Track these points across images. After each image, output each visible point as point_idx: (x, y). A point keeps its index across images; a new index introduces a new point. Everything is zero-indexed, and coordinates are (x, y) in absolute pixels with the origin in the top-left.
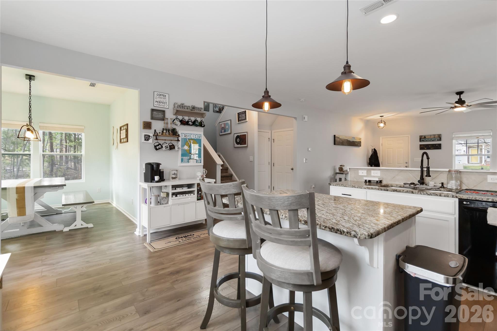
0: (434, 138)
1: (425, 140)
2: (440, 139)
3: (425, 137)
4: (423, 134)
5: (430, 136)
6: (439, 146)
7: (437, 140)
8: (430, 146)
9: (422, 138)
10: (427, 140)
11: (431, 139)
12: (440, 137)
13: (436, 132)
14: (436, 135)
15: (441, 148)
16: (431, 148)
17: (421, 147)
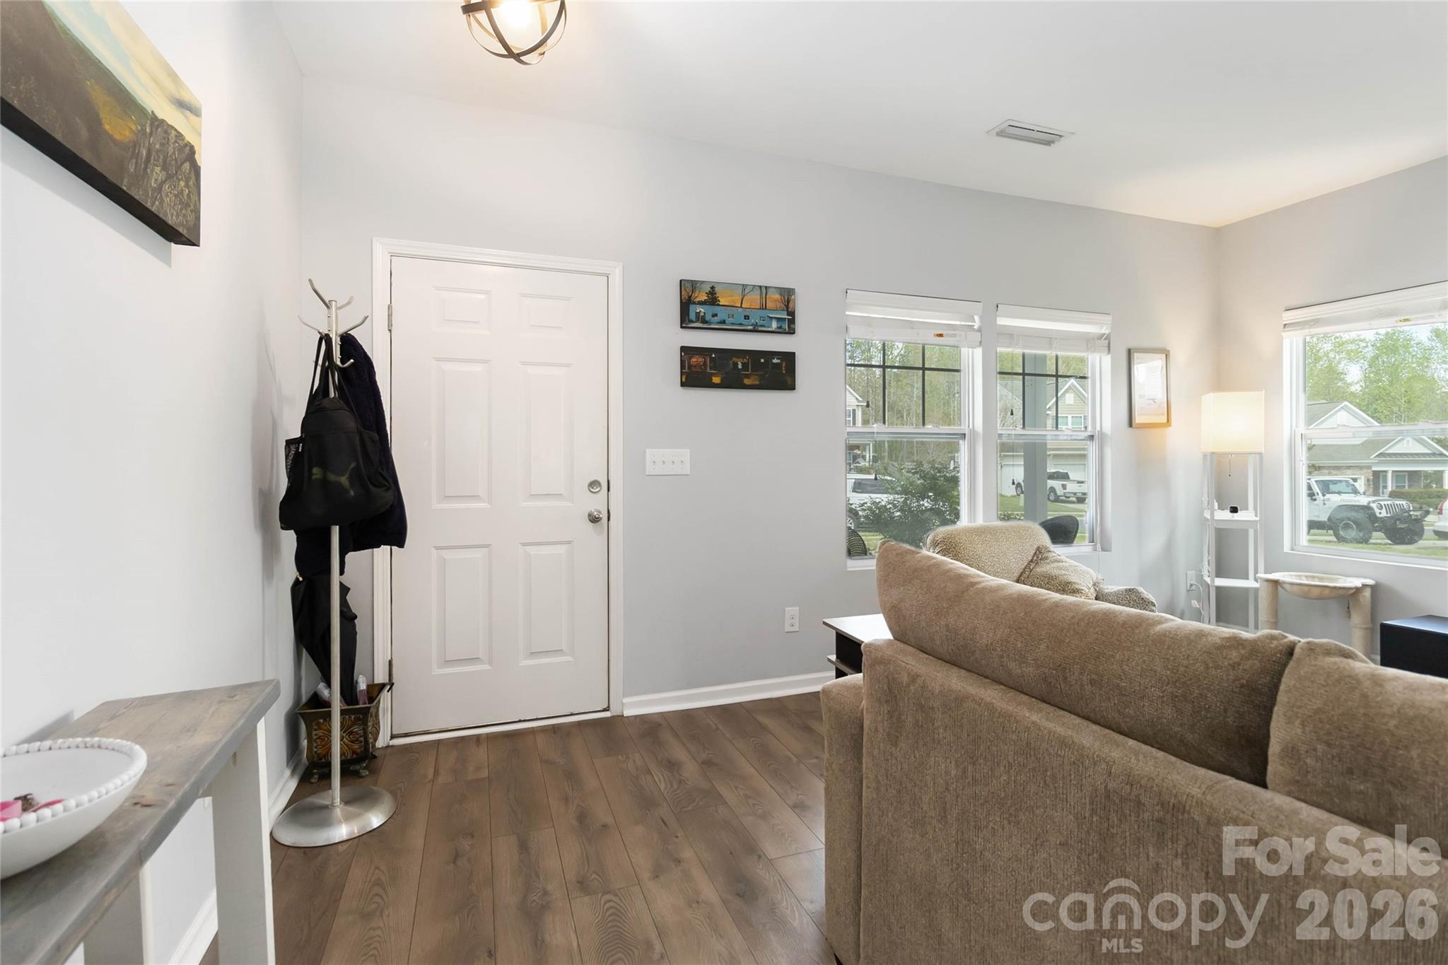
0: (761, 309)
1: (716, 315)
2: (789, 327)
3: (712, 296)
4: (706, 271)
5: (739, 291)
6: (783, 367)
7: (774, 325)
8: (740, 367)
9: (698, 304)
10: (724, 323)
11: (747, 317)
12: (791, 305)
13: (774, 271)
14: (770, 291)
15: (792, 388)
16: (748, 376)
17: (690, 366)
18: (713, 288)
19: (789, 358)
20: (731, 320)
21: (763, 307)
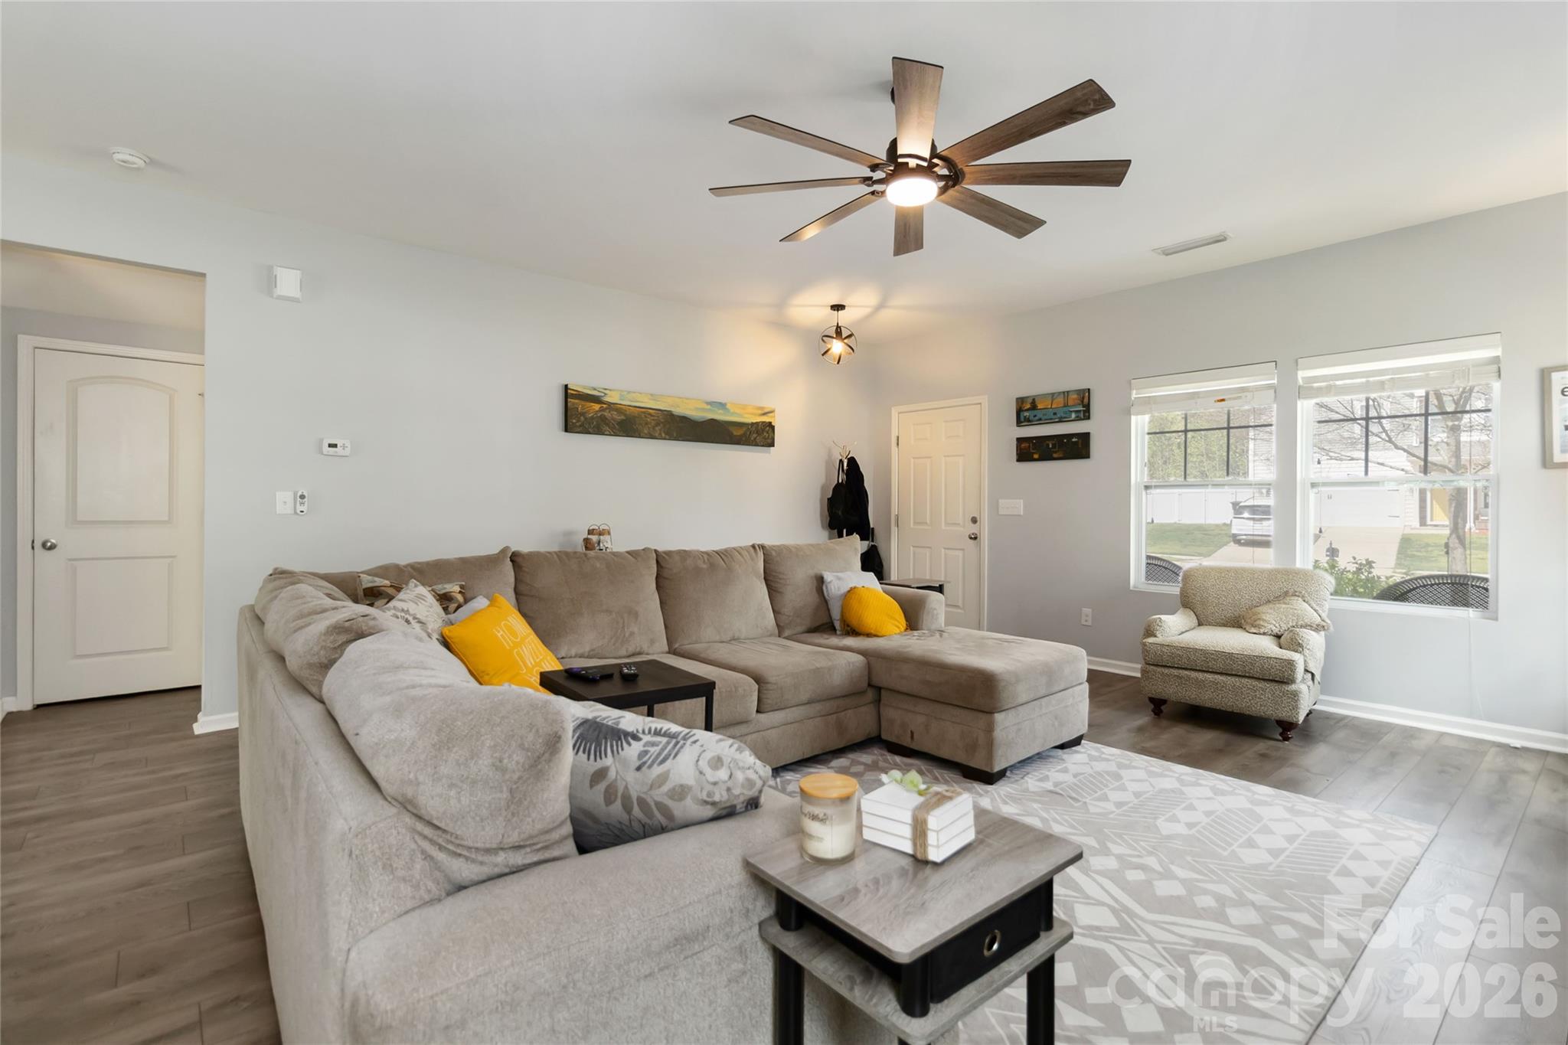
0: (1065, 406)
1: (1035, 416)
2: (1086, 414)
3: (1034, 405)
4: (1028, 390)
5: (1051, 396)
6: (1080, 441)
7: (1075, 416)
8: (1051, 446)
9: (1026, 410)
10: (1041, 419)
11: (1054, 414)
12: (1086, 402)
13: (1075, 380)
14: (1070, 394)
15: (1089, 454)
16: (1055, 452)
17: (1021, 449)
18: (1034, 400)
19: (1085, 437)
20: (1046, 417)
21: (1066, 405)
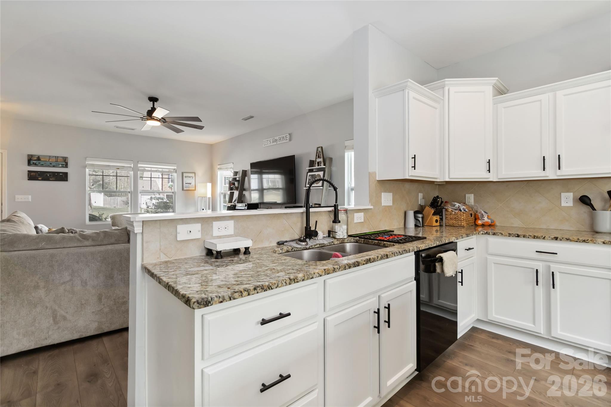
0: (56, 162)
1: (40, 163)
2: (66, 166)
3: (39, 159)
4: (35, 152)
5: (48, 158)
6: (64, 175)
7: (60, 166)
8: (48, 175)
9: (32, 160)
10: (43, 165)
11: (51, 164)
12: (66, 161)
13: (60, 153)
14: (59, 157)
15: (67, 180)
16: (51, 178)
17: (31, 175)
18: (39, 157)
19: (66, 174)
20: (46, 164)
